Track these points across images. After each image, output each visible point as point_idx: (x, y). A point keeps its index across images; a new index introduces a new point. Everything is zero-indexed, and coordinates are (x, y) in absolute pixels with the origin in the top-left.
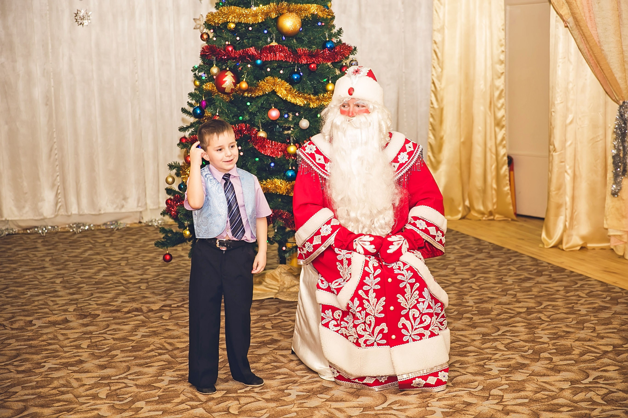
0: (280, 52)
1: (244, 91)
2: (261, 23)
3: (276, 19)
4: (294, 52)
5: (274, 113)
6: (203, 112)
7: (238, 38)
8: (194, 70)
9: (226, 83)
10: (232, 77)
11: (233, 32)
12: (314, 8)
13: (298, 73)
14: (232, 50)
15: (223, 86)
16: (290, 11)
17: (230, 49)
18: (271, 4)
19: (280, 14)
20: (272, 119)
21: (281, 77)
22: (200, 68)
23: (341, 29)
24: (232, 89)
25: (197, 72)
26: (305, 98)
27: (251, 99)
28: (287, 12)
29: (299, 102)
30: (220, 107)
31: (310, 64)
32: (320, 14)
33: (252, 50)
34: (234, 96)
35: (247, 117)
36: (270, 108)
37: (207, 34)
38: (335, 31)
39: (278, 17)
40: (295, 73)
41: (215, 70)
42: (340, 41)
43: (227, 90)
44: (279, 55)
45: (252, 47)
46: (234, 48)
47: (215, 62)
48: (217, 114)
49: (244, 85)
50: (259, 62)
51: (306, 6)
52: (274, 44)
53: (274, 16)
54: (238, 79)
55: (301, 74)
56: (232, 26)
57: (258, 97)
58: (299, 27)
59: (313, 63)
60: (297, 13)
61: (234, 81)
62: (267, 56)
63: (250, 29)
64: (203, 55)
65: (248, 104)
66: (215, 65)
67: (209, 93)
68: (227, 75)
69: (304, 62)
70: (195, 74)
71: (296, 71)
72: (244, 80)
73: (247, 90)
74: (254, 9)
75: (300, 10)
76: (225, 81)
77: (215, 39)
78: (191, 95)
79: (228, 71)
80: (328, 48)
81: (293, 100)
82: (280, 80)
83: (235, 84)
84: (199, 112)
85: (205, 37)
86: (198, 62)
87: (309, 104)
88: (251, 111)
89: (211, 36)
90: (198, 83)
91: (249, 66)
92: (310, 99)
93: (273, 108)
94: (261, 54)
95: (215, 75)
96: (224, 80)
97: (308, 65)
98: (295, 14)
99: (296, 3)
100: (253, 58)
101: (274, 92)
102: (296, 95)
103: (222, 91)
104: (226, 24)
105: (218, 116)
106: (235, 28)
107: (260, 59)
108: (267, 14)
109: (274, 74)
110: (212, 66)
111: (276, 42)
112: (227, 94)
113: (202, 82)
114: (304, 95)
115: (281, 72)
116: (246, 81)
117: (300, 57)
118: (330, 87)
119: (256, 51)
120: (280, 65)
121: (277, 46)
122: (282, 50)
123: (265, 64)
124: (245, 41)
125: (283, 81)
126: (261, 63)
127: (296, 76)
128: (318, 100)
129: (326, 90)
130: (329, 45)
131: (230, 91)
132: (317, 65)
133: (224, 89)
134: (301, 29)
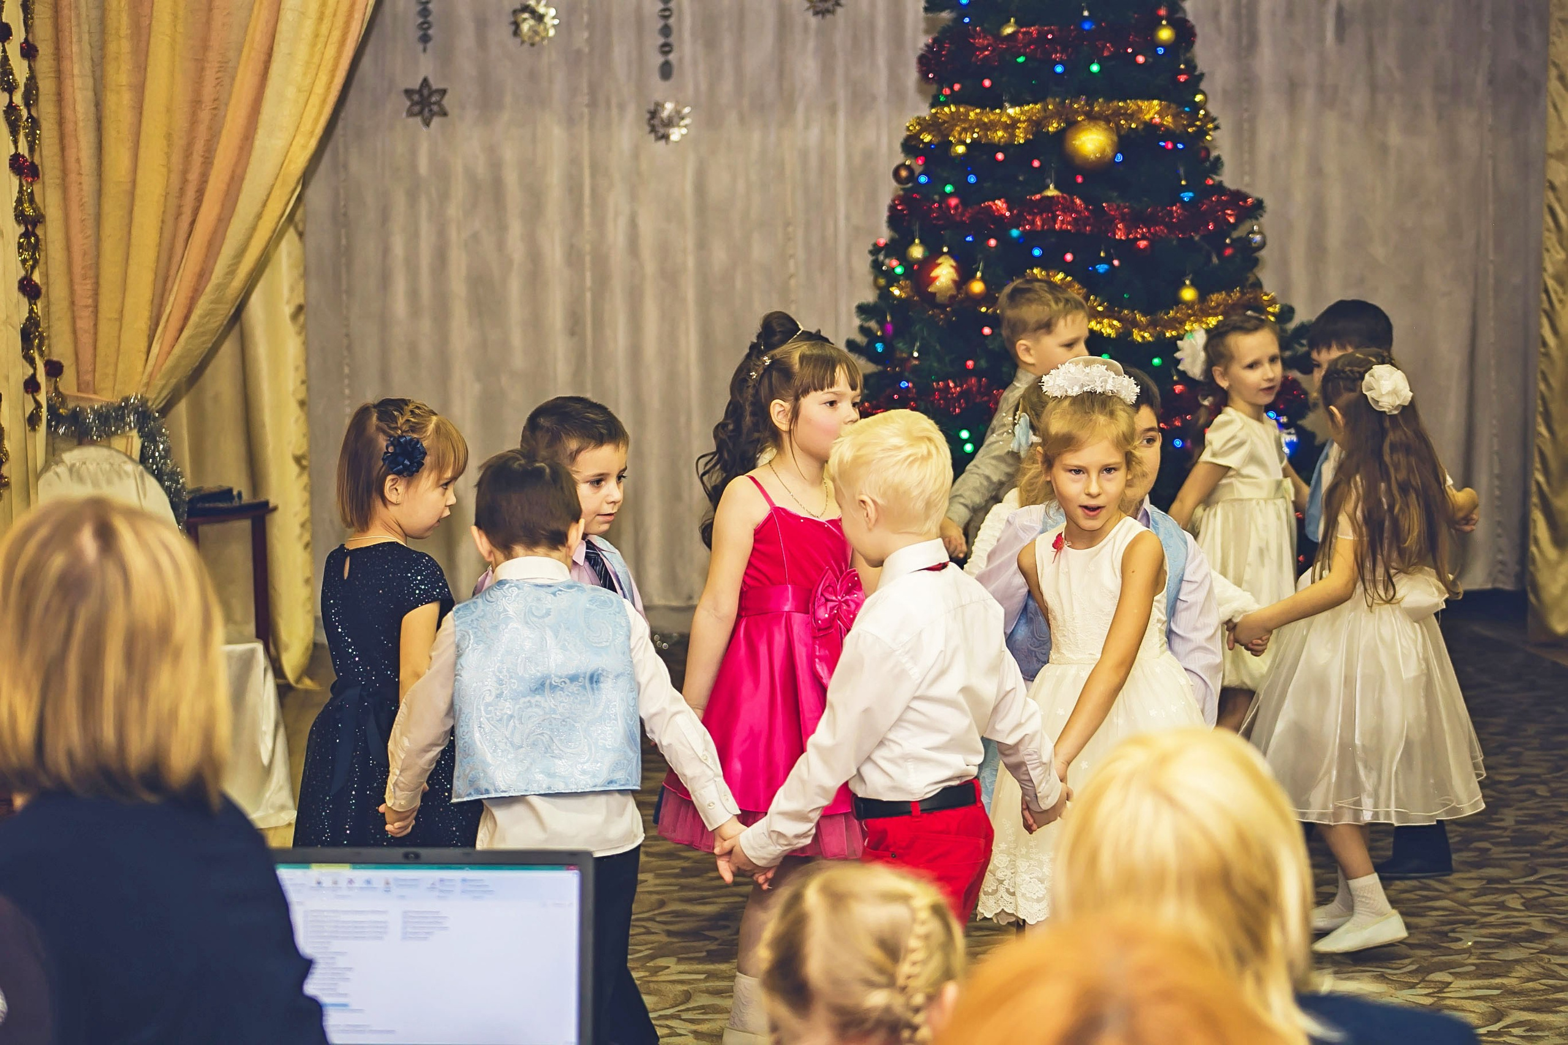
0: (1065, 211)
1: (978, 300)
2: (1027, 141)
3: (1061, 134)
4: (1099, 212)
6: (888, 349)
7: (972, 179)
8: (876, 250)
9: (937, 283)
10: (952, 270)
11: (963, 164)
12: (1152, 110)
13: (1108, 260)
14: (956, 207)
15: (932, 289)
16: (1092, 117)
17: (954, 202)
18: (1050, 100)
19: (1071, 125)
21: (1067, 269)
22: (888, 248)
23: (1219, 159)
24: (952, 297)
25: (881, 257)
26: (1121, 320)
28: (1084, 121)
29: (1108, 328)
30: (923, 339)
31: (1136, 239)
32: (1168, 120)
33: (1001, 207)
34: (954, 312)
35: (983, 363)
37: (909, 168)
39: (1064, 131)
40: (1102, 261)
41: (917, 252)
42: (1220, 183)
43: (939, 299)
44: (1062, 220)
45: (999, 199)
46: (964, 202)
47: (917, 233)
48: (916, 354)
49: (977, 287)
50: (1015, 233)
51: (1132, 105)
52: (1052, 192)
53: (1052, 128)
54: (965, 275)
55: (1116, 263)
56: (961, 149)
58: (1111, 154)
59: (1143, 238)
60: (1107, 120)
61: (957, 278)
62: (1033, 219)
63: (1000, 156)
64: (895, 219)
65: (987, 331)
66: (917, 241)
67: (900, 306)
68: (940, 264)
69: (1121, 234)
70: (876, 262)
71: (1102, 254)
72: (979, 274)
73: (985, 298)
74: (1012, 111)
75: (1118, 113)
76: (936, 278)
77: (923, 179)
78: (862, 309)
79: (944, 253)
80: (1182, 201)
82: (1061, 276)
83: (958, 284)
84: (879, 347)
85: (904, 173)
86: (884, 233)
87: (1131, 334)
88: (990, 347)
89: (917, 171)
90: (882, 282)
91: (993, 242)
92: (1135, 324)
94: (1020, 215)
95: (918, 261)
96: (933, 274)
97: (1130, 242)
98: (1102, 123)
99: (1109, 99)
100: (1000, 226)
102: (1099, 312)
103: (930, 299)
104: (946, 145)
105: (916, 358)
106: (965, 156)
107: (1018, 229)
108: (1037, 125)
109: (1050, 262)
110: (912, 242)
111: (1056, 187)
112: (942, 307)
113: (893, 279)
114: (1120, 312)
115: (1069, 257)
116: (982, 279)
117: (1111, 224)
118: (1188, 294)
119: (1009, 209)
120: (1064, 241)
121: (1058, 197)
122: (1069, 208)
123: (1030, 240)
124: (987, 185)
125: (1069, 278)
126: (1019, 238)
127: (1102, 268)
128: (1153, 324)
129: (1177, 301)
130: (1187, 196)
131: (946, 302)
132: (1152, 243)
133: (934, 294)
134: (1119, 158)
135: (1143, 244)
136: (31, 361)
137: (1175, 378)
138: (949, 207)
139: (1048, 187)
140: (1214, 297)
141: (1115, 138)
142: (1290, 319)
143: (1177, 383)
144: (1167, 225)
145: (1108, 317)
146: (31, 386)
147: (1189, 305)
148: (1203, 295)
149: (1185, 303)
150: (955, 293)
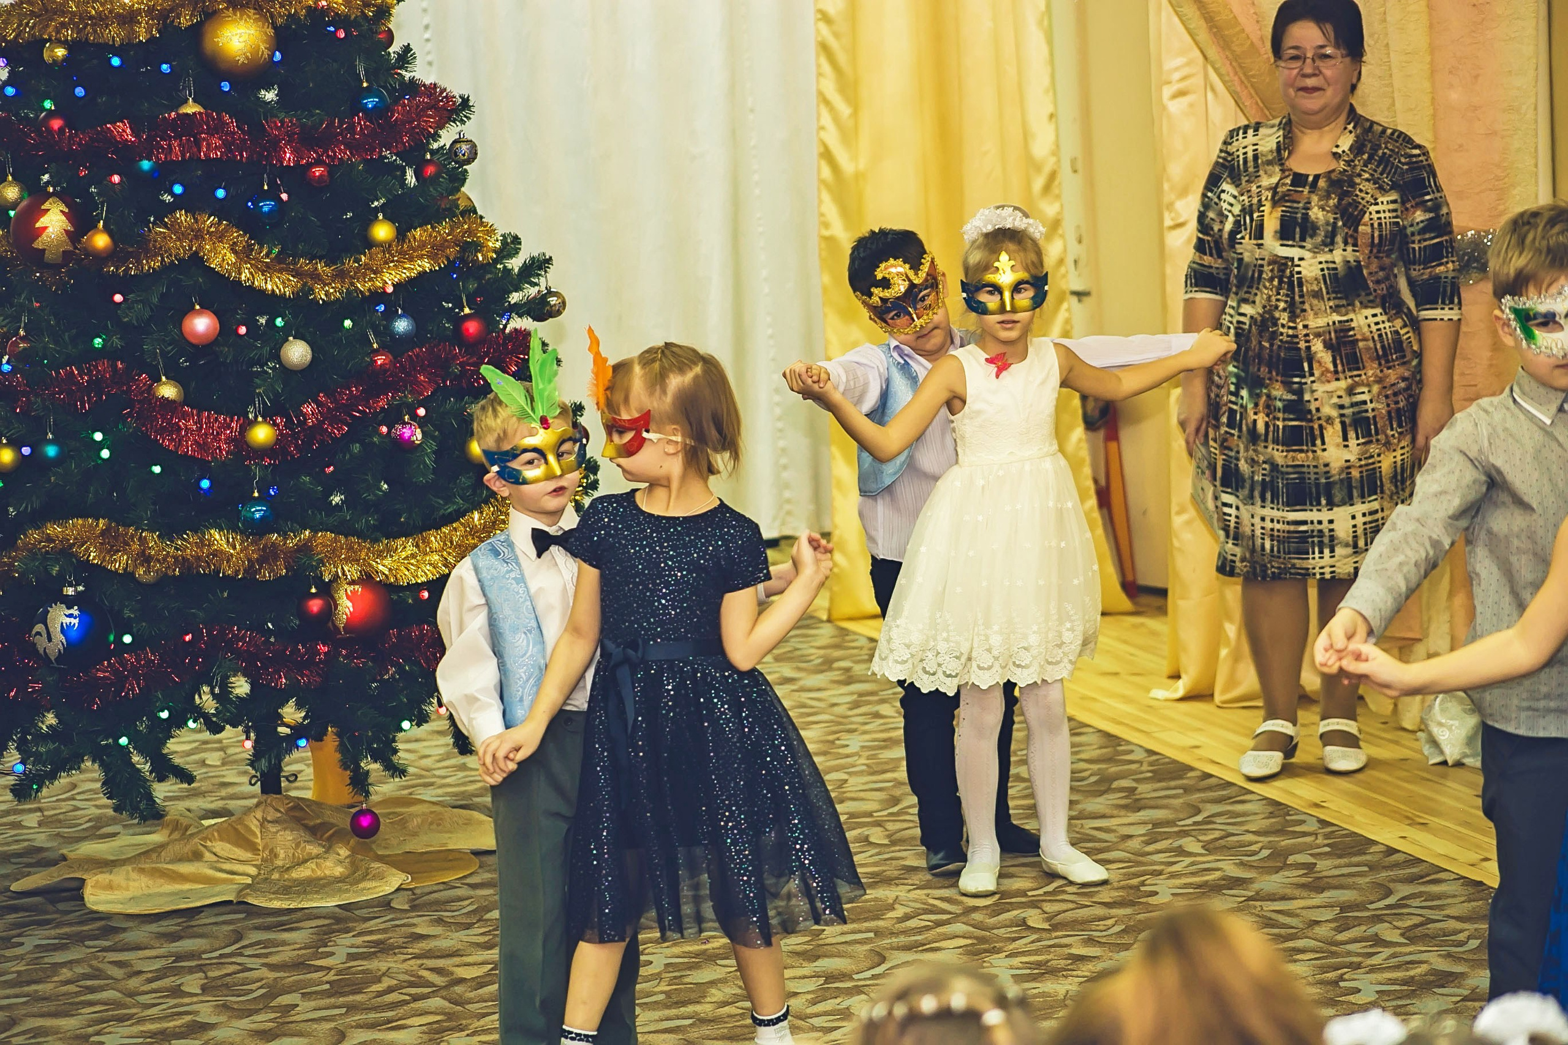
0: (211, 132)
1: (104, 258)
2: (151, 40)
3: (197, 33)
4: (257, 132)
5: (201, 324)
7: (80, 92)
9: (44, 235)
10: (63, 218)
11: (64, 71)
13: (274, 194)
14: (61, 130)
15: (38, 244)
16: (237, 4)
17: (56, 124)
19: (207, 15)
20: (194, 340)
21: (220, 210)
23: (407, 49)
24: (67, 254)
26: (297, 274)
27: (125, 284)
28: (227, 8)
29: (280, 285)
30: (31, 312)
31: (310, 166)
33: (124, 130)
34: (71, 274)
35: (116, 341)
36: (189, 310)
39: (200, 24)
40: (266, 196)
41: (11, 192)
43: (50, 256)
44: (209, 145)
45: (121, 120)
46: (69, 123)
47: (9, 167)
48: (22, 333)
49: (101, 241)
50: (146, 165)
52: (191, 108)
53: (185, 21)
54: (81, 225)
55: (284, 196)
56: (60, 52)
57: (148, 274)
58: (266, 52)
59: (318, 162)
60: (258, 8)
61: (70, 228)
62: (170, 146)
63: (116, 62)
65: (118, 298)
66: (10, 178)
68: (45, 211)
69: (290, 160)
71: (266, 187)
72: (101, 223)
73: (112, 255)
76: (45, 228)
77: (10, 91)
79: (50, 195)
81: (259, 282)
82: (213, 220)
83: (73, 237)
87: (311, 290)
88: (125, 320)
91: (116, 179)
92: (316, 277)
93: (197, 307)
94: (151, 141)
95: (14, 207)
96: (38, 225)
97: (301, 171)
98: (251, 11)
100: (127, 157)
101: (197, 260)
102: (267, 265)
103: (37, 257)
104: (39, 44)
105: (23, 339)
106: (66, 59)
107: (150, 160)
109: (197, 202)
111: (195, 100)
112: (54, 267)
114: (295, 264)
115: (221, 193)
116: (107, 229)
117: (275, 147)
118: (382, 231)
119: (134, 132)
120: (216, 172)
121: (200, 113)
122: (218, 128)
123: (165, 172)
124: (102, 101)
125: (224, 223)
126: (153, 171)
127: (266, 206)
128: (341, 275)
129: (369, 243)
130: (370, 102)
131: (60, 260)
132: (331, 169)
133: (44, 250)
134: (278, 56)
135: (318, 171)
137: (375, 346)
138: (50, 130)
139: (186, 101)
140: (418, 233)
141: (271, 32)
142: (517, 251)
143: (376, 352)
144: (348, 146)
145: (280, 271)
147: (386, 247)
148: (401, 234)
149: (380, 244)
150: (70, 248)
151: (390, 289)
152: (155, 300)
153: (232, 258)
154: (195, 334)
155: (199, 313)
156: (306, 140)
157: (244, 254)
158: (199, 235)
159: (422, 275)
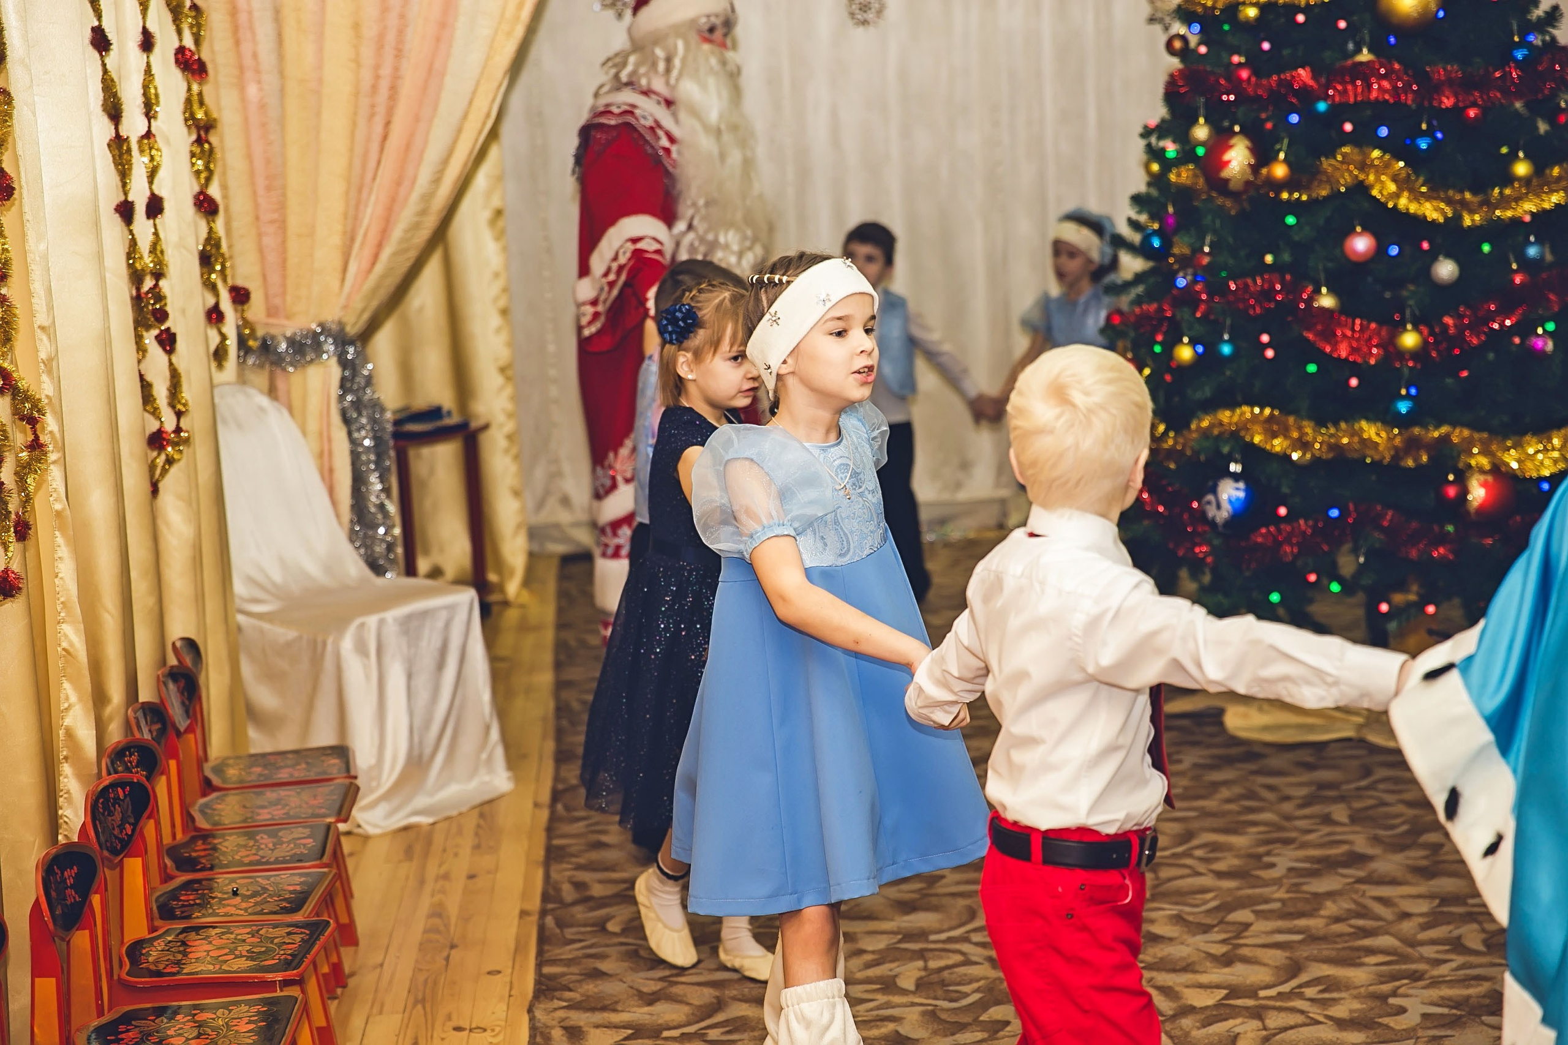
0: (1382, 77)
1: (1280, 186)
4: (1422, 78)
5: (1361, 244)
6: (1167, 244)
7: (1266, 46)
8: (1147, 133)
9: (1229, 167)
10: (1246, 151)
11: (1255, 29)
13: (1430, 133)
14: (1249, 78)
15: (1226, 174)
17: (1244, 75)
20: (1353, 258)
21: (1381, 144)
22: (1162, 130)
23: (1556, 8)
24: (1248, 183)
25: (1153, 140)
26: (1449, 202)
27: (1298, 208)
29: (1432, 211)
30: (1215, 232)
31: (1466, 107)
33: (1304, 75)
34: (1250, 200)
35: (1286, 257)
36: (1351, 231)
37: (1183, 38)
38: (1539, 12)
40: (1423, 134)
41: (1201, 132)
42: (1554, 39)
43: (1233, 186)
44: (1379, 88)
45: (1303, 67)
46: (1256, 72)
47: (1202, 111)
48: (1207, 249)
49: (1280, 171)
50: (1322, 106)
52: (1365, 56)
54: (1262, 156)
55: (1439, 135)
56: (1251, 13)
57: (1316, 201)
58: (1432, 10)
59: (1474, 105)
61: (1253, 161)
62: (1345, 91)
63: (1301, 18)
64: (1172, 95)
65: (1291, 220)
66: (1201, 120)
67: (1184, 194)
68: (1234, 146)
69: (1447, 102)
70: (1149, 146)
71: (1424, 127)
72: (1282, 156)
73: (1289, 184)
76: (1228, 162)
77: (1203, 50)
78: (1137, 200)
79: (1235, 133)
80: (1516, 60)
81: (1413, 208)
82: (1376, 153)
83: (1255, 168)
84: (1156, 243)
85: (1178, 44)
86: (1158, 112)
87: (1461, 217)
88: (1297, 239)
89: (1193, 40)
90: (1155, 167)
91: (1295, 118)
92: (1465, 205)
93: (1359, 229)
94: (1327, 85)
95: (1203, 145)
96: (1227, 157)
97: (1458, 111)
100: (1306, 99)
101: (1361, 189)
102: (1422, 194)
103: (1222, 186)
104: (1234, 8)
105: (1208, 254)
106: (1258, 19)
107: (1326, 100)
109: (1364, 139)
110: (1195, 121)
111: (1370, 51)
112: (1235, 195)
113: (1167, 165)
114: (1446, 192)
115: (1384, 131)
116: (1286, 160)
117: (1438, 90)
118: (1522, 169)
119: (1314, 77)
120: (1381, 112)
121: (1372, 62)
123: (1339, 112)
124: (1286, 52)
125: (1387, 157)
126: (1327, 111)
127: (1424, 142)
128: (1484, 204)
129: (1508, 179)
130: (1519, 55)
131: (1241, 188)
132: (1485, 111)
133: (1226, 181)
134: (1441, 14)
135: (1473, 112)
136: (213, 288)
137: (1514, 267)
138: (1240, 79)
139: (1361, 51)
140: (1553, 170)
143: (1515, 272)
144: (1500, 90)
145: (1433, 199)
146: (215, 315)
147: (1527, 181)
148: (1540, 169)
149: (1519, 179)
150: (1251, 178)
151: (1528, 218)
152: (1321, 222)
153: (1392, 187)
154: (1355, 252)
155: (1359, 234)
156: (1465, 85)
157: (1403, 184)
158: (1363, 167)
159: (1558, 205)
